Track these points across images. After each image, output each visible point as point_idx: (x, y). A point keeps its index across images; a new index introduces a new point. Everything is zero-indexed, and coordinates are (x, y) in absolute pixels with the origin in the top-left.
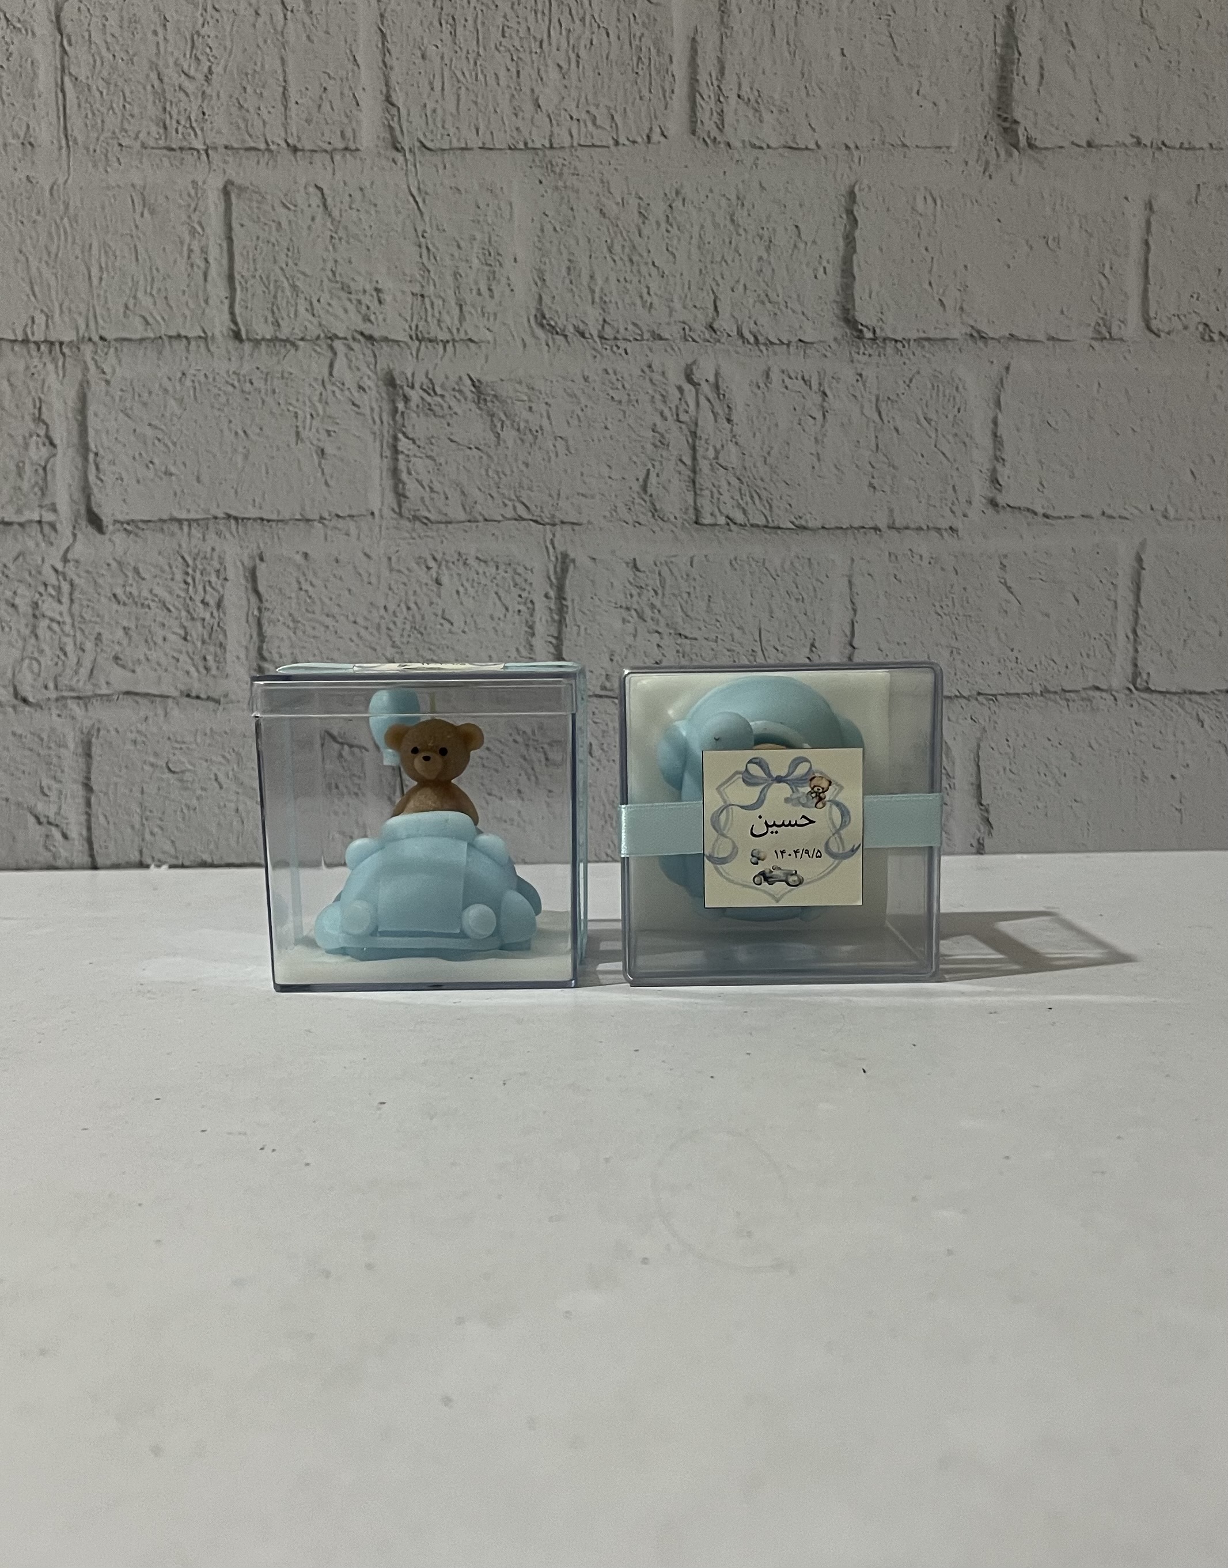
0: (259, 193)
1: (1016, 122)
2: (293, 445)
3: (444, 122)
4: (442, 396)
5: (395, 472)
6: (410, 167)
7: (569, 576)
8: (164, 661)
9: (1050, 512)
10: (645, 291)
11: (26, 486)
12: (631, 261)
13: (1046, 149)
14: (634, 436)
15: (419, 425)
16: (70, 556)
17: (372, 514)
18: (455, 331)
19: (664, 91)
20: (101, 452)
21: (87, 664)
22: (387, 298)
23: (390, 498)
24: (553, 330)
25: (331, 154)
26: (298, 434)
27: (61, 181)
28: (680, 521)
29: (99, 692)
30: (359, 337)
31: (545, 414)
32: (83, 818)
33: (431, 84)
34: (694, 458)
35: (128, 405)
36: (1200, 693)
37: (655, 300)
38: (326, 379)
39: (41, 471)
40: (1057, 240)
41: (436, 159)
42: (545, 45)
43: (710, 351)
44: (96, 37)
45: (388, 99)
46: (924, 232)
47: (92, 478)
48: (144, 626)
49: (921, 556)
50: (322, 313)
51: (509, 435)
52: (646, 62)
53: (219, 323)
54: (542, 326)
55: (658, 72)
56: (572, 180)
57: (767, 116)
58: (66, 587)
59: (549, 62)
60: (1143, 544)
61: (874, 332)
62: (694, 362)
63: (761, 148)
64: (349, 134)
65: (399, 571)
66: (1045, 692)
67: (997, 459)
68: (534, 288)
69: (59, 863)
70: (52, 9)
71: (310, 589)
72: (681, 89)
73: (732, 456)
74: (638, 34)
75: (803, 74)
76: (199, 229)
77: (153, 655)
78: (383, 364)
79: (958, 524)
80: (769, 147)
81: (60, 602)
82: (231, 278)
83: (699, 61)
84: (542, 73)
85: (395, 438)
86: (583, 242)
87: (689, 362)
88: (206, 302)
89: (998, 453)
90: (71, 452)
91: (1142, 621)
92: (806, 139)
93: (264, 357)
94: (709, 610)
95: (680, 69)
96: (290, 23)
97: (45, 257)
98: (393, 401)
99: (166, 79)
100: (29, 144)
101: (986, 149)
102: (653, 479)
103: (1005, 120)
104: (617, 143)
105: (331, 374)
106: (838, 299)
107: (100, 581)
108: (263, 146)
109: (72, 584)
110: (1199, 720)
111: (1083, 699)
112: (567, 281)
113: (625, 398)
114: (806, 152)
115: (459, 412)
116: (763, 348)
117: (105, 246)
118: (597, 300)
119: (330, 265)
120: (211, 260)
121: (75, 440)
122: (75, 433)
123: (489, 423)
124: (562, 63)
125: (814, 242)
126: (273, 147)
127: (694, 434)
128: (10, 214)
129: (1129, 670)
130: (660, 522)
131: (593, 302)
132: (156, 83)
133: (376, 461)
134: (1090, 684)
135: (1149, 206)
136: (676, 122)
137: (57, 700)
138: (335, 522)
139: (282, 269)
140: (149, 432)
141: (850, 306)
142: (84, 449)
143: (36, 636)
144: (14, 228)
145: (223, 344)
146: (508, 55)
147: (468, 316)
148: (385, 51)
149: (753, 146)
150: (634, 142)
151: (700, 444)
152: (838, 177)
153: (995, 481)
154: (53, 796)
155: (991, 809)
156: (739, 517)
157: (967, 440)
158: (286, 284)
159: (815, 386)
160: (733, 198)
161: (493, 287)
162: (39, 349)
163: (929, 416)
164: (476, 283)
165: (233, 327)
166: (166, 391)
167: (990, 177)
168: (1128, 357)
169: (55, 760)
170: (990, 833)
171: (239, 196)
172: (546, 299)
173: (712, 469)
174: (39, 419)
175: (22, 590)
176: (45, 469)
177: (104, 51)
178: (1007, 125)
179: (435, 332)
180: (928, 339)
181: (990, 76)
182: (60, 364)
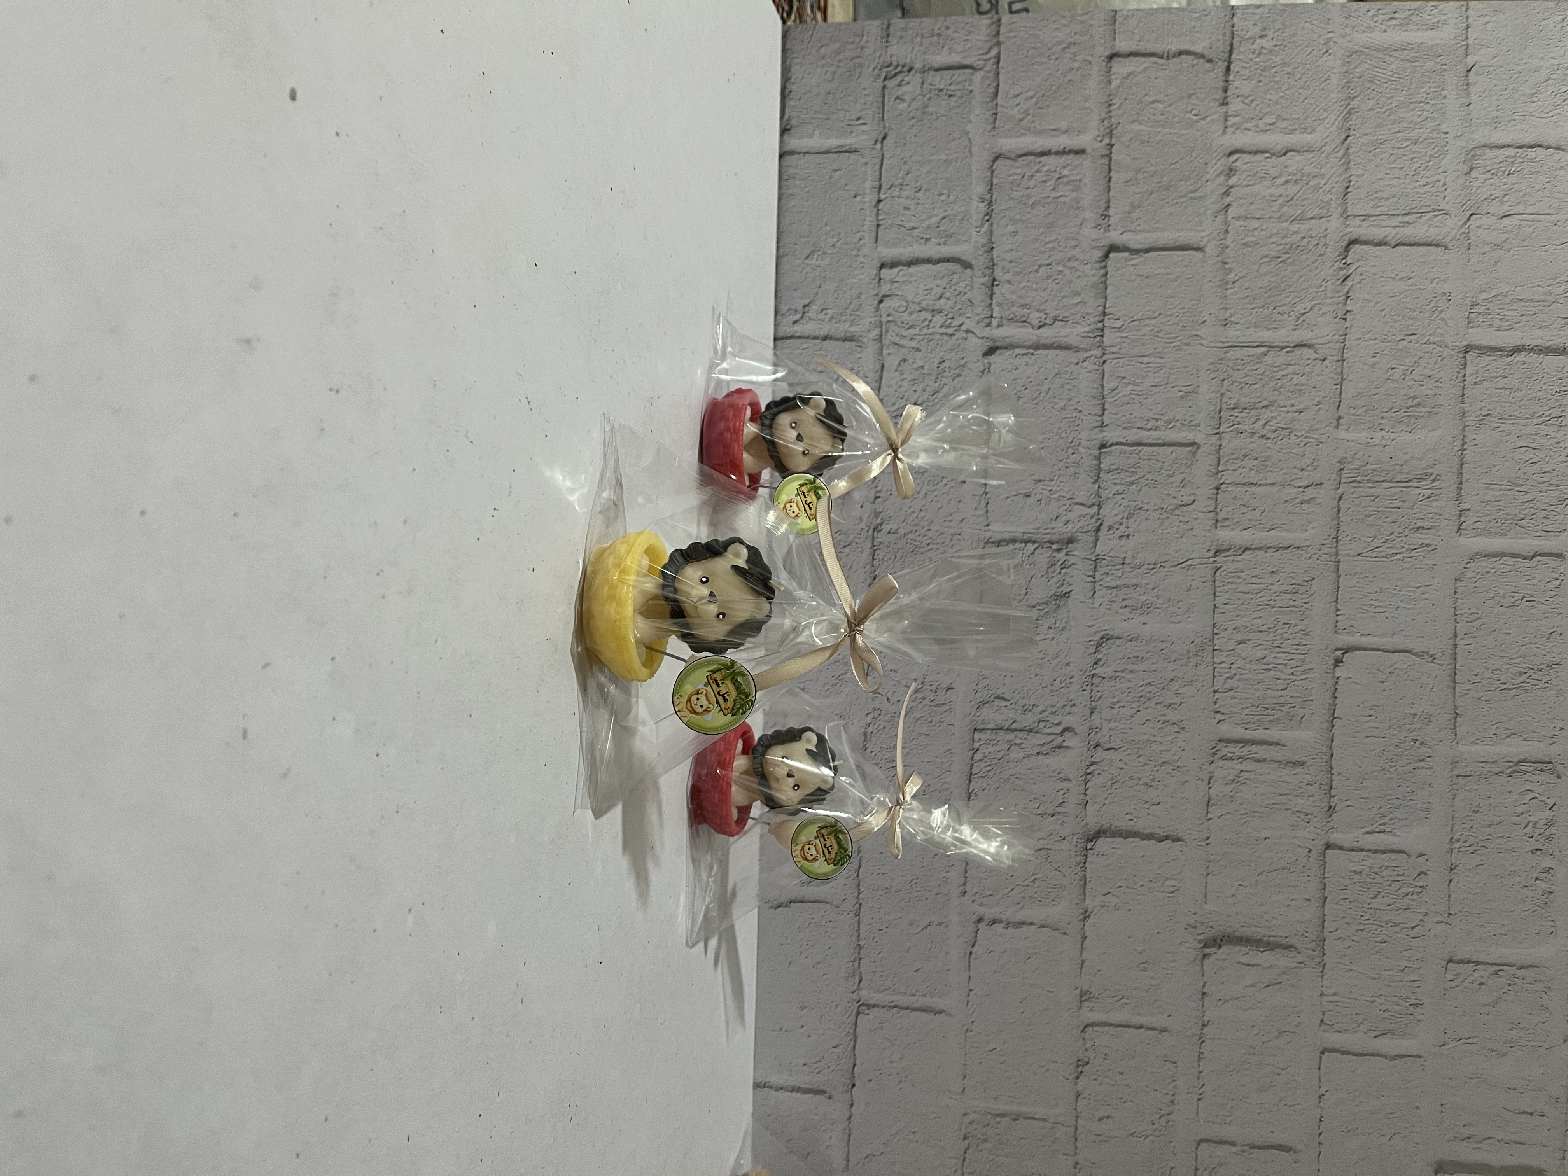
0: (1191, 465)
1: (1220, 947)
2: (1033, 477)
3: (1232, 583)
4: (1060, 573)
5: (1013, 541)
6: (1205, 561)
8: (900, 390)
9: (973, 956)
10: (1122, 705)
11: (1014, 309)
12: (1141, 697)
13: (1202, 965)
14: (1031, 693)
15: (1043, 556)
16: (970, 335)
17: (988, 525)
18: (1101, 583)
19: (1247, 723)
20: (1034, 357)
21: (903, 342)
22: (1124, 541)
23: (998, 537)
24: (1099, 645)
25: (1214, 511)
26: (1040, 481)
27: (1203, 342)
28: (977, 719)
29: (885, 348)
30: (1099, 522)
31: (1047, 637)
32: (806, 334)
33: (1256, 576)
34: (1015, 730)
35: (1063, 375)
36: (854, 1047)
37: (1115, 711)
38: (1073, 501)
39: (1024, 319)
40: (1145, 970)
41: (1209, 577)
42: (1278, 649)
43: (1083, 744)
44: (1291, 369)
45: (1247, 549)
46: (1153, 885)
47: (1017, 351)
48: (924, 379)
49: (948, 872)
50: (1115, 500)
51: (1034, 614)
52: (1265, 713)
53: (1110, 435)
54: (1102, 638)
55: (1259, 720)
56: (1193, 661)
57: (1230, 787)
58: (950, 331)
59: (1266, 652)
60: (950, 1015)
61: (1091, 849)
62: (1076, 734)
63: (1209, 783)
64: (1227, 523)
65: (951, 540)
66: (859, 947)
67: (1008, 924)
68: (1126, 634)
69: (779, 318)
70: (1309, 342)
71: (943, 483)
72: (1249, 734)
73: (1016, 754)
74: (1282, 709)
75: (1255, 812)
76: (1170, 426)
77: (905, 384)
78: (1081, 536)
79: (967, 897)
80: (1210, 788)
81: (941, 327)
82: (1139, 444)
83: (1264, 747)
84: (1261, 647)
85: (1035, 542)
86: (1154, 667)
87: (1077, 730)
88: (1125, 428)
89: (1011, 925)
90: (1035, 338)
91: (902, 1012)
92: (1214, 812)
93: (1088, 462)
94: (920, 734)
95: (1260, 734)
96: (1296, 490)
97: (1156, 329)
98: (1058, 542)
99: (1263, 410)
100: (1226, 323)
101: (1204, 927)
102: (1003, 703)
103: (1222, 940)
104: (1215, 692)
105: (1076, 504)
106: (1113, 828)
107: (954, 353)
108: (1220, 468)
109: (953, 335)
110: (838, 1046)
111: (854, 971)
112: (1130, 656)
113: (1054, 688)
114: (1205, 812)
115: (1049, 583)
116: (1083, 778)
117: (1161, 367)
118: (1118, 674)
119: (1146, 507)
120: (1151, 432)
121: (1042, 341)
122: (1048, 342)
123: (1042, 601)
124: (1265, 660)
125: (1149, 814)
126: (1220, 474)
127: (1031, 731)
128: (1183, 308)
129: (872, 1002)
130: (976, 706)
131: (1116, 671)
132: (1261, 405)
133: (1021, 530)
134: (863, 977)
135: (1164, 1030)
136: (1228, 730)
137: (881, 322)
138: (983, 502)
139: (1144, 476)
140: (1045, 388)
141: (1108, 834)
142: (1037, 347)
143: (921, 311)
144: (1175, 310)
145: (1099, 436)
146: (1272, 626)
147: (1110, 591)
148: (1277, 549)
149: (1211, 778)
150: (1216, 703)
151: (1024, 735)
152: (1188, 832)
153: (994, 922)
154: (822, 316)
155: (787, 909)
156: (977, 757)
157: (1021, 905)
158: (1133, 478)
159: (1058, 810)
160: (1178, 764)
161: (1128, 609)
162: (1100, 322)
163: (1037, 882)
164: (1131, 598)
165: (1109, 444)
166: (1070, 399)
167: (1186, 929)
168: (1070, 1011)
169: (843, 318)
170: (772, 907)
171: (1189, 452)
172: (1119, 642)
173: (1008, 741)
174: (1055, 320)
175: (950, 303)
176: (1025, 321)
177: (1281, 373)
178: (1218, 941)
179: (1101, 571)
180: (1085, 884)
181: (1249, 932)
182: (1090, 335)
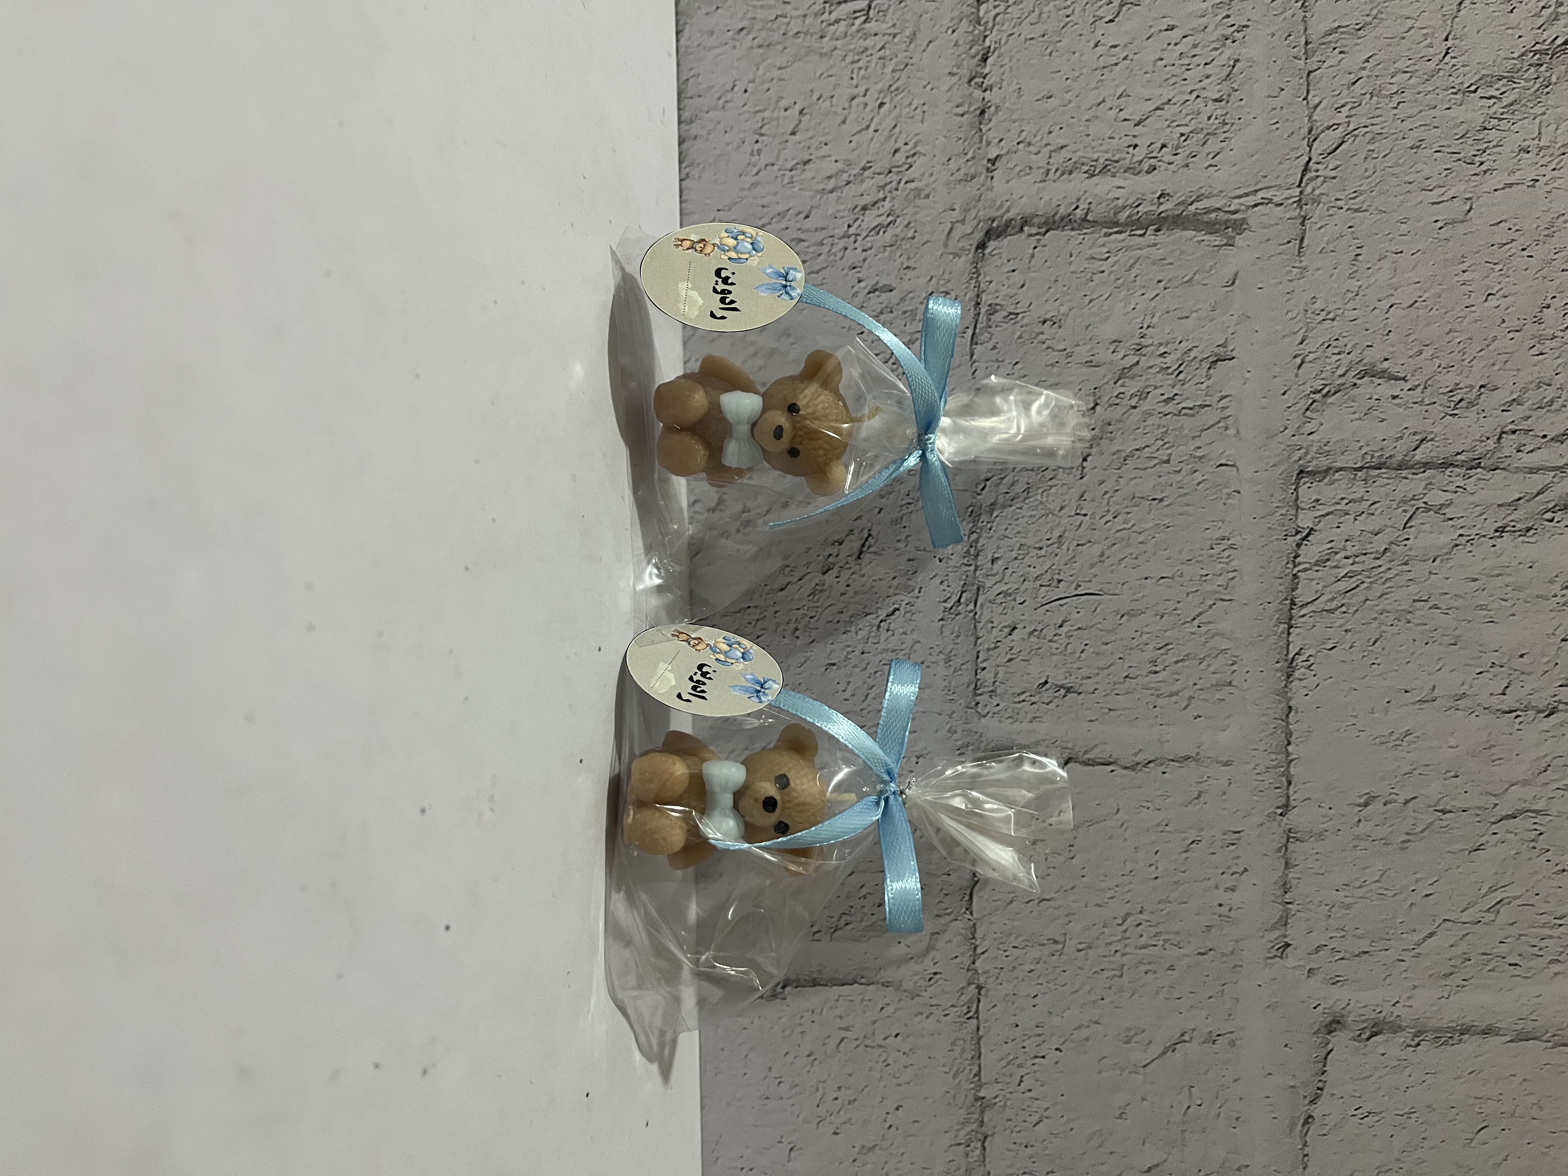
7: (1201, 236)
9: (1314, 1128)
14: (1472, 351)
28: (1305, 440)
31: (1514, 178)
34: (1426, 466)
49: (1233, 889)
51: (1473, 111)
66: (982, 1104)
67: (1420, 1033)
73: (1429, 537)
89: (1430, 1036)
94: (1135, 499)
102: (1386, 389)
123: (1497, 71)
130: (1303, 404)
151: (1455, 477)
153: (1376, 1029)
156: (1310, 552)
157: (1456, 980)
163: (1505, 909)
173: (1404, 501)
